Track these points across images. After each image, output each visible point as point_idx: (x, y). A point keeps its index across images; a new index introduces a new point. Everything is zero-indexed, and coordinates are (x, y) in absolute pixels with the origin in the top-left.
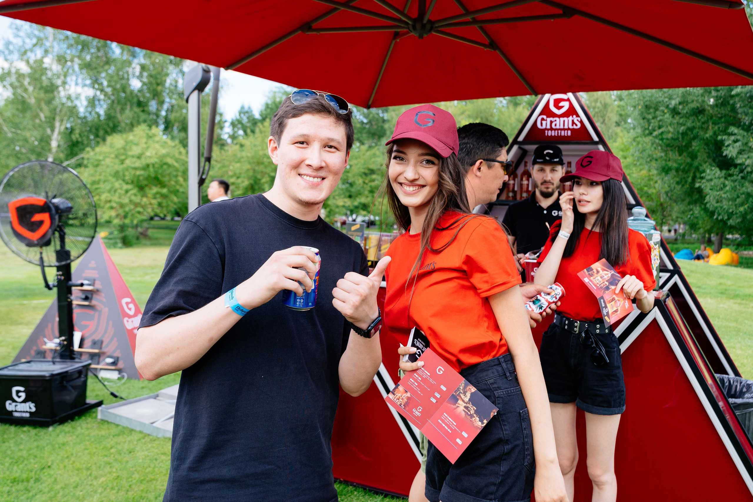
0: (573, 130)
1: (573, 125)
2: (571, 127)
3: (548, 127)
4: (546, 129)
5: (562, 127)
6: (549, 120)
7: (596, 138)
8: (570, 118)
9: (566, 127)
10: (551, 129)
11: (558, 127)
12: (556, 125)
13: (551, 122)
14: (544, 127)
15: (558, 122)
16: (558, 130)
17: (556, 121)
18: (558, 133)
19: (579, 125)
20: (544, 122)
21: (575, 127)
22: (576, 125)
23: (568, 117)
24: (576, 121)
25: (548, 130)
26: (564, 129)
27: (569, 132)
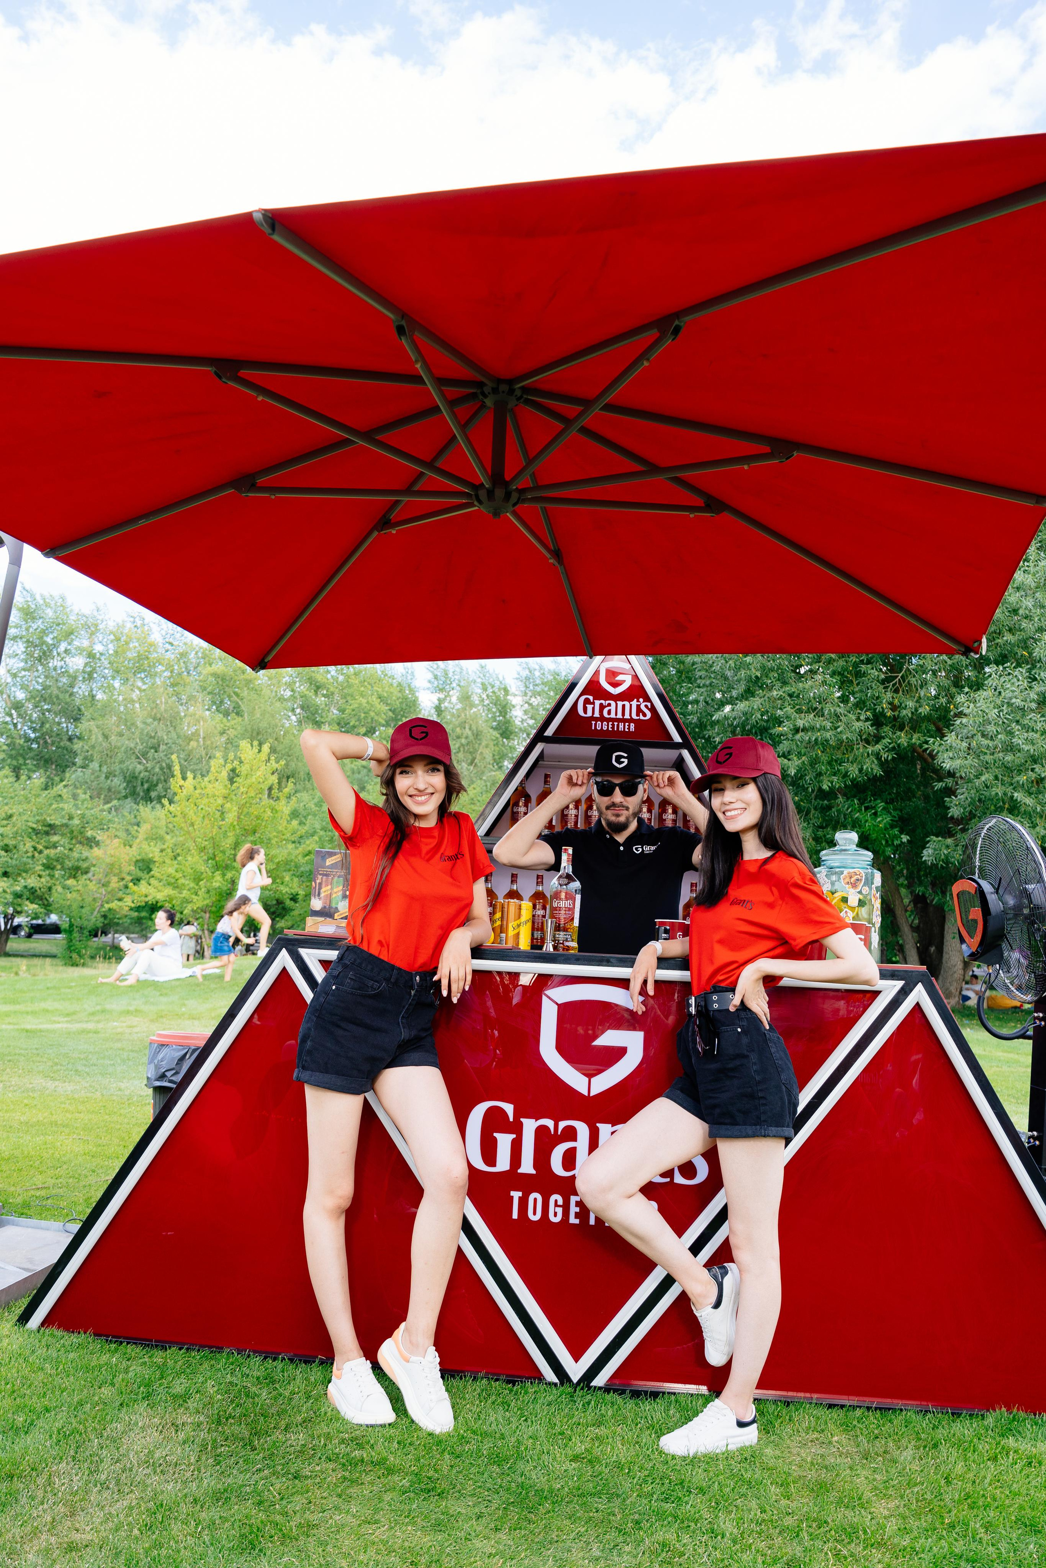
0: (637, 722)
1: (638, 715)
2: (634, 716)
3: (597, 715)
4: (592, 718)
5: (620, 716)
6: (597, 703)
7: (677, 738)
8: (634, 703)
9: (627, 716)
10: (602, 719)
11: (613, 715)
12: (609, 712)
13: (602, 707)
14: (589, 714)
15: (613, 708)
16: (613, 720)
17: (609, 705)
18: (613, 725)
19: (649, 715)
20: (590, 707)
21: (642, 717)
22: (645, 715)
23: (630, 700)
24: (643, 707)
25: (596, 719)
26: (624, 720)
27: (632, 726)
